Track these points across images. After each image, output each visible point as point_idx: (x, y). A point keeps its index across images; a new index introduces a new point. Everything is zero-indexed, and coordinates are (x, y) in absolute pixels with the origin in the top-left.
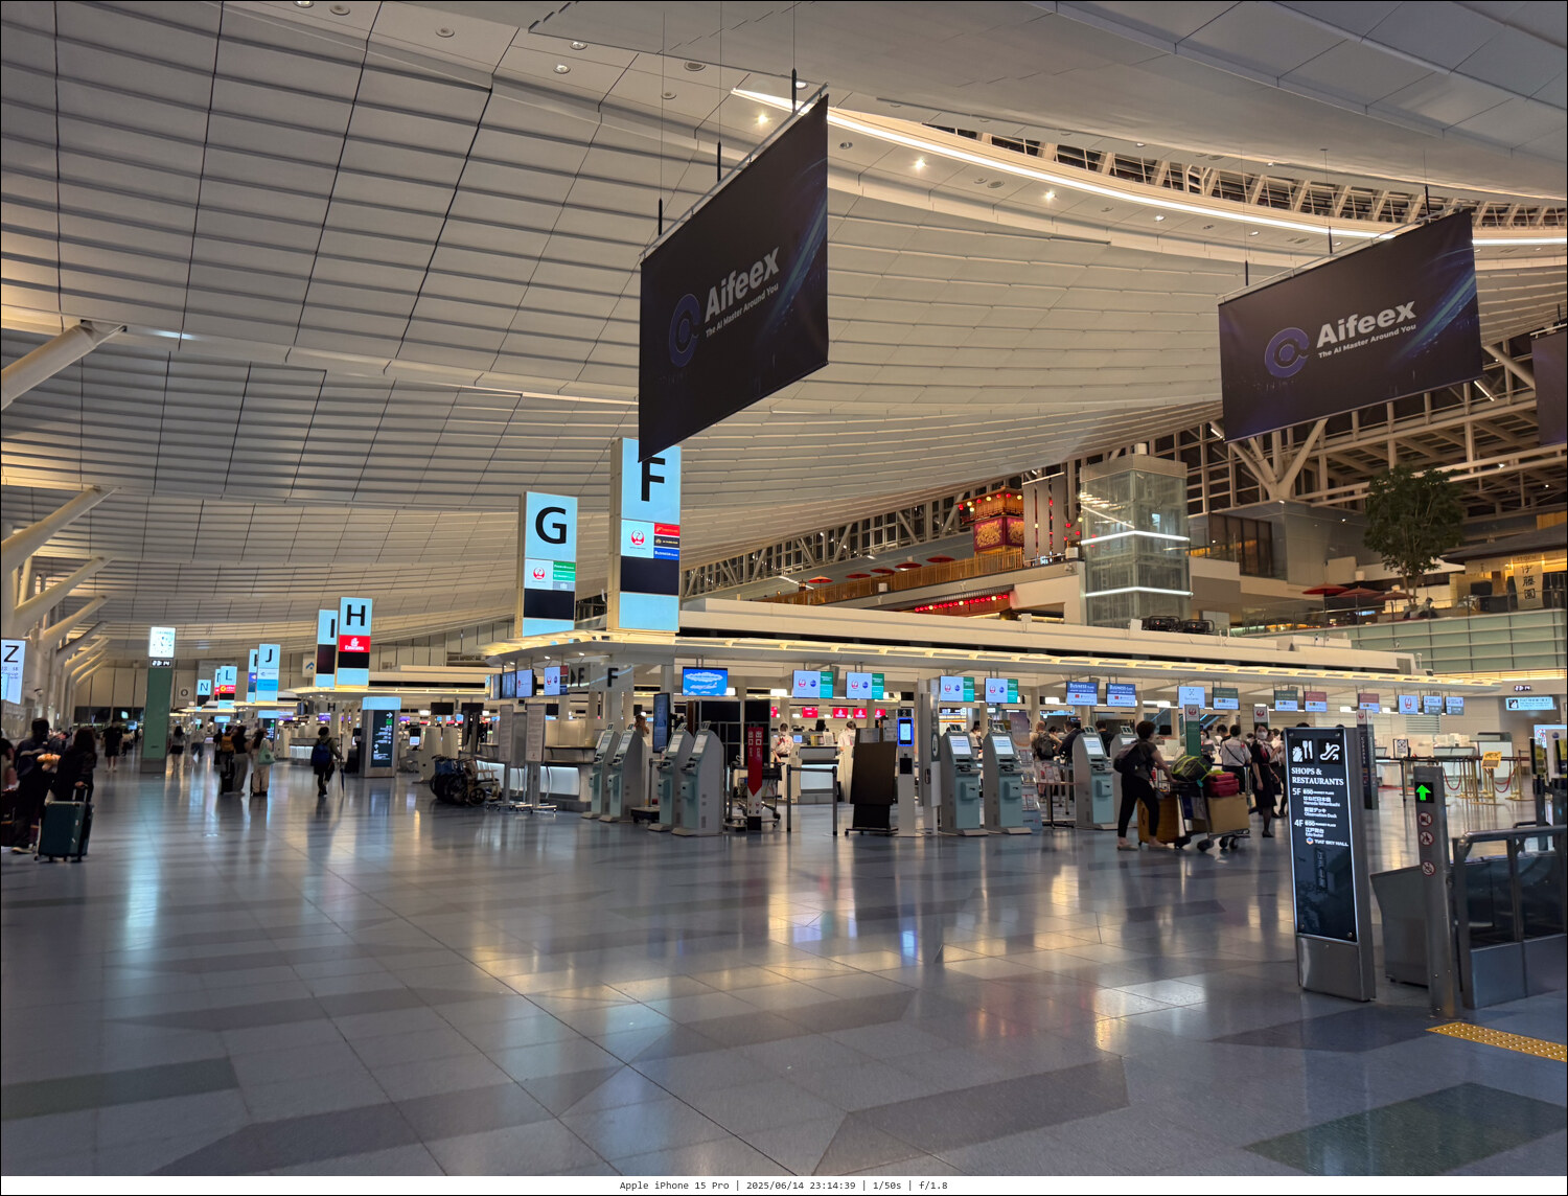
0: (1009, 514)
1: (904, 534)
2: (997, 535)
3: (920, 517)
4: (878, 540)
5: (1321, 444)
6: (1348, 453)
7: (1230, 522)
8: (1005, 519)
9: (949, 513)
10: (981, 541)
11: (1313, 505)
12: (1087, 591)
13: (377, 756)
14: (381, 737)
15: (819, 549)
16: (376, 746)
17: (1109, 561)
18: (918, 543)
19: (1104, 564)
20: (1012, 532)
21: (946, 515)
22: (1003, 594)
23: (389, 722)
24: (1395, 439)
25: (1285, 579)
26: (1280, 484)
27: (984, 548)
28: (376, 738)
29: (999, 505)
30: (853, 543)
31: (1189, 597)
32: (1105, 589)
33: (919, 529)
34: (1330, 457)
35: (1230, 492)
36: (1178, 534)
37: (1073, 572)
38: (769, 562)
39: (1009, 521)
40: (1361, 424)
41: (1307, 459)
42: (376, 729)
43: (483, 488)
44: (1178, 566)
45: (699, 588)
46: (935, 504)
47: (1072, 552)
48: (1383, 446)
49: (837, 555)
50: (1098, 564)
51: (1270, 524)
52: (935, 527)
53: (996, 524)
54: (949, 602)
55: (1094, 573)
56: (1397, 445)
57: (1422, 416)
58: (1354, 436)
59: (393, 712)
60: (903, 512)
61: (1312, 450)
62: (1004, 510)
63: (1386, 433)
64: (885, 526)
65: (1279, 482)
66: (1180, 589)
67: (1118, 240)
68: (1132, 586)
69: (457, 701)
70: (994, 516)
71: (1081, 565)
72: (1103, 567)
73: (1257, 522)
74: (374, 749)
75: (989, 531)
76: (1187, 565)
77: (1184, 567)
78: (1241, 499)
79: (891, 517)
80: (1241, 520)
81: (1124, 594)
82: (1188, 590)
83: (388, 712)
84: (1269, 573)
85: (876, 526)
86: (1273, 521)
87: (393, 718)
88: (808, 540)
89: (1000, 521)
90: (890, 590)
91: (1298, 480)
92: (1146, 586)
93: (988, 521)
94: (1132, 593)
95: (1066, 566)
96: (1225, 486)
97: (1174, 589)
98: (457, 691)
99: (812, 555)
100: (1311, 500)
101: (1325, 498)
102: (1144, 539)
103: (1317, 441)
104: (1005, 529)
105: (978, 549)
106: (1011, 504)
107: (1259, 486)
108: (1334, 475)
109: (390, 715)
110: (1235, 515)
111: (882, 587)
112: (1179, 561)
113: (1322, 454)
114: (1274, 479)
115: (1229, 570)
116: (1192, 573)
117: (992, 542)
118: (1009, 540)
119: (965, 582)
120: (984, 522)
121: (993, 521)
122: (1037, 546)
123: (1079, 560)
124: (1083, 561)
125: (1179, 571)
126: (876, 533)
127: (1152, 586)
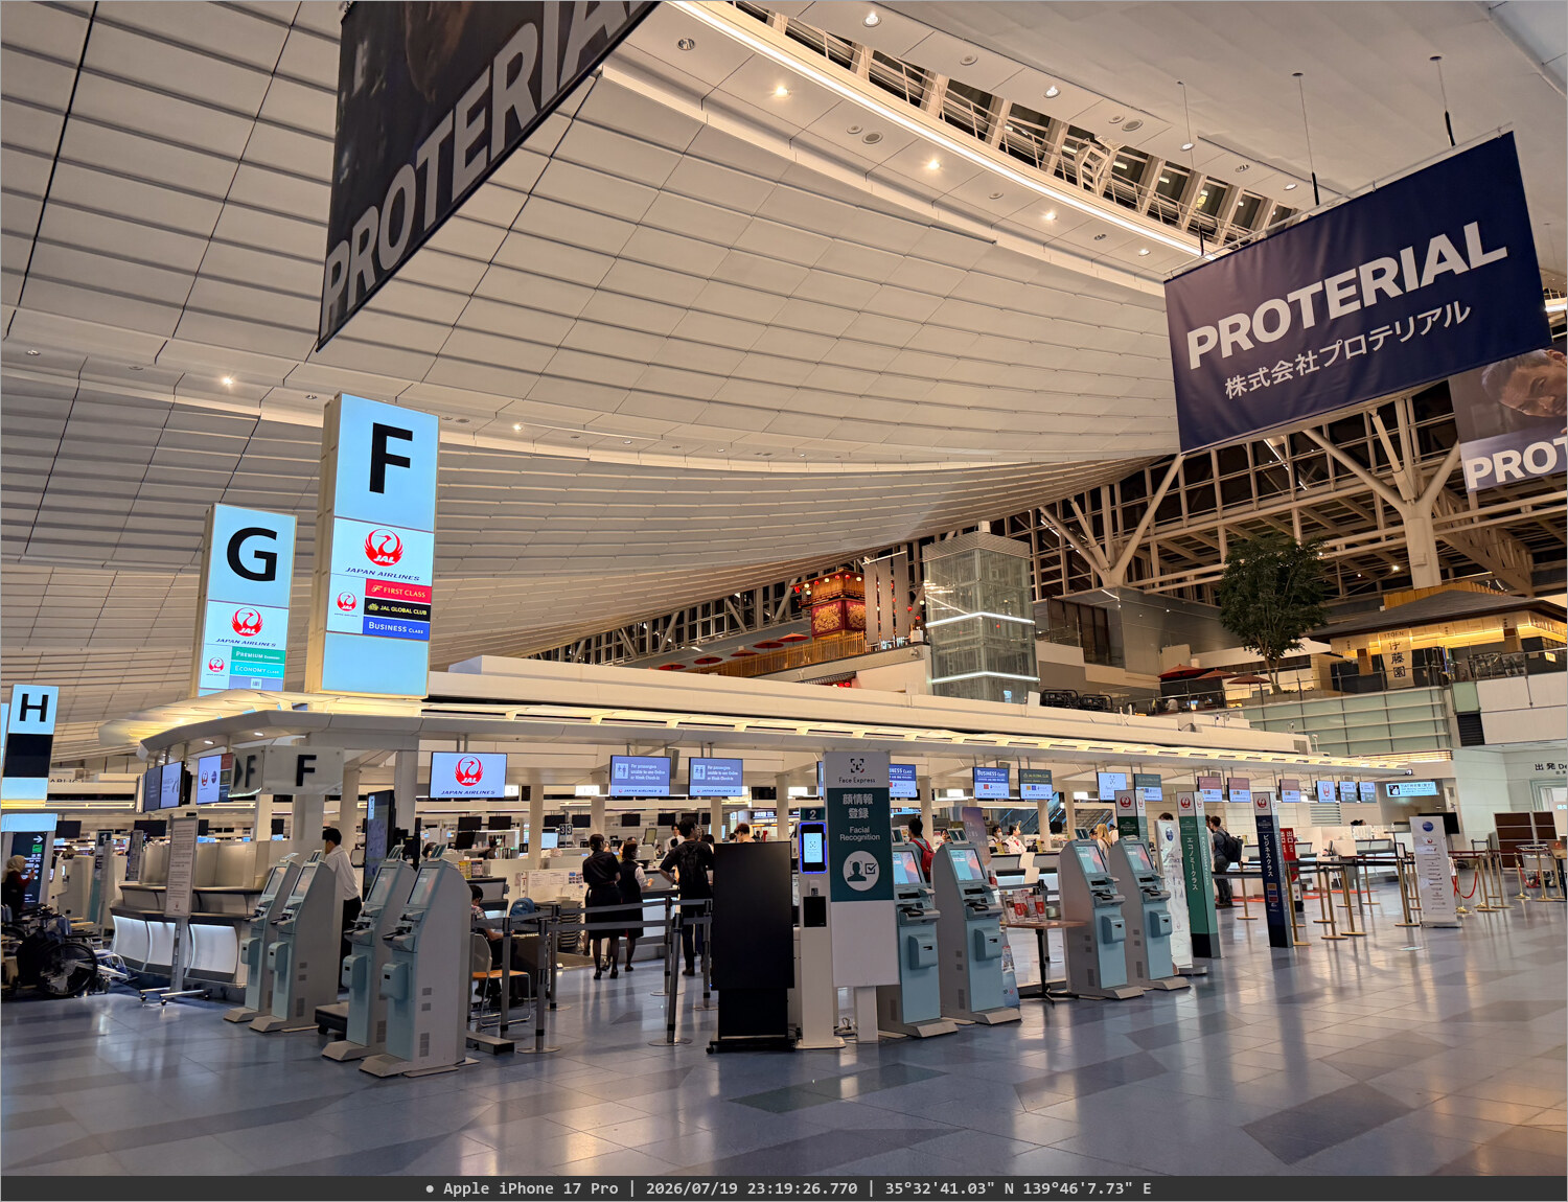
0: (848, 596)
1: (733, 625)
2: (836, 619)
3: (749, 608)
4: (706, 630)
5: (1152, 531)
6: (1177, 541)
7: (1068, 608)
8: (844, 602)
9: (780, 602)
10: (819, 625)
11: (1146, 592)
12: (933, 678)
17: (956, 645)
18: (747, 633)
20: (851, 616)
21: (777, 605)
22: (845, 681)
24: (1225, 525)
25: (1123, 667)
26: (1113, 571)
27: (822, 634)
29: (837, 587)
30: (679, 635)
31: (1034, 682)
32: (952, 674)
33: (749, 620)
34: (1160, 543)
35: (1063, 580)
36: (1023, 617)
37: (918, 656)
39: (848, 604)
40: (1190, 511)
41: (1139, 546)
44: (1024, 650)
46: (766, 590)
47: (916, 635)
48: (1213, 533)
49: (661, 647)
50: (944, 648)
51: (1105, 610)
52: (766, 617)
53: (834, 607)
55: (940, 658)
56: (1227, 531)
58: (1185, 523)
60: (732, 601)
61: (1143, 537)
62: (844, 592)
63: (1217, 519)
64: (713, 616)
65: (1111, 568)
66: (1027, 674)
68: (980, 670)
70: (833, 599)
71: (927, 649)
72: (949, 651)
73: (1092, 608)
75: (827, 615)
76: (1034, 649)
77: (1030, 651)
78: (1073, 585)
79: (719, 605)
80: (1078, 606)
81: (972, 680)
82: (1035, 676)
84: (1109, 660)
85: (703, 616)
86: (1108, 608)
88: (629, 631)
89: (839, 604)
91: (1129, 567)
92: (995, 671)
93: (827, 605)
94: (979, 679)
95: (911, 650)
96: (1058, 573)
97: (1019, 673)
100: (1141, 587)
101: (1157, 585)
102: (991, 621)
103: (1148, 528)
104: (844, 612)
105: (816, 635)
106: (851, 588)
107: (1092, 573)
108: (1164, 563)
110: (1072, 600)
112: (1025, 645)
113: (1153, 541)
114: (1107, 565)
115: (1073, 655)
116: (1039, 658)
117: (831, 627)
118: (848, 624)
119: (803, 670)
120: (822, 606)
121: (831, 604)
122: (879, 629)
123: (925, 643)
124: (928, 644)
125: (1024, 656)
126: (703, 623)
127: (1000, 671)
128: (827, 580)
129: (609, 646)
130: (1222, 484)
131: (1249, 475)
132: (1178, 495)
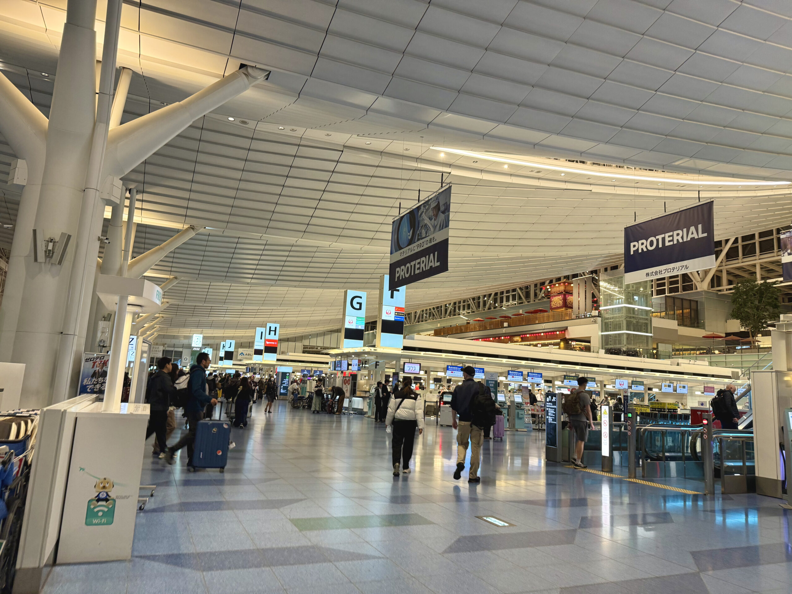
0: (566, 293)
1: (520, 298)
2: (561, 302)
3: (528, 290)
4: (508, 300)
5: (724, 264)
6: (738, 268)
7: (676, 301)
8: (565, 295)
10: (553, 305)
11: (719, 293)
12: (602, 332)
13: (282, 391)
14: (284, 383)
15: (479, 303)
16: (282, 387)
17: (613, 318)
18: (527, 303)
19: (610, 319)
20: (568, 301)
21: (541, 290)
22: (562, 331)
23: (287, 377)
24: (760, 263)
25: (704, 329)
26: (703, 283)
27: (555, 308)
28: (282, 384)
29: (562, 288)
30: (495, 301)
31: (651, 337)
32: (611, 331)
33: (527, 296)
34: (728, 270)
35: (679, 285)
36: (647, 306)
37: (595, 322)
38: (455, 308)
39: (567, 296)
40: (744, 255)
41: (717, 271)
42: (282, 380)
43: (327, 280)
44: (646, 322)
45: (421, 319)
46: (536, 285)
47: (595, 313)
48: (754, 266)
49: (487, 306)
50: (607, 319)
51: (697, 302)
52: (536, 295)
53: (560, 297)
54: (536, 333)
55: (606, 323)
56: (761, 265)
57: (773, 252)
58: (740, 261)
59: (289, 373)
60: (520, 289)
61: (719, 267)
62: (565, 291)
63: (756, 260)
64: (511, 294)
65: (702, 281)
66: (647, 332)
67: (595, 189)
68: (623, 330)
69: (312, 369)
70: (560, 294)
71: (599, 319)
72: (610, 320)
73: (690, 300)
74: (281, 388)
75: (557, 300)
76: (651, 321)
77: (649, 322)
78: (685, 289)
79: (514, 290)
80: (682, 299)
81: (619, 334)
82: (651, 333)
83: (287, 373)
84: (696, 325)
85: (506, 293)
86: (699, 300)
87: (289, 375)
88: (474, 299)
89: (563, 296)
90: (509, 326)
91: (712, 279)
92: (631, 330)
93: (557, 296)
94: (623, 334)
95: (592, 319)
96: (677, 282)
97: (644, 332)
98: (312, 365)
99: (476, 306)
100: (720, 291)
101: (725, 290)
102: (629, 308)
103: (721, 262)
104: (565, 300)
105: (552, 309)
106: (568, 289)
107: (693, 283)
108: (731, 278)
109: (288, 374)
110: (679, 297)
111: (506, 324)
112: (647, 319)
113: (724, 268)
114: (699, 280)
115: (672, 324)
116: (653, 325)
117: (559, 306)
118: (567, 305)
119: (544, 324)
120: (555, 296)
121: (559, 296)
122: (579, 309)
123: (598, 316)
124: (600, 317)
125: (646, 324)
126: (506, 296)
127: (634, 331)
128: (557, 285)
129: (464, 304)
130: (760, 242)
131: (773, 239)
132: (738, 247)
